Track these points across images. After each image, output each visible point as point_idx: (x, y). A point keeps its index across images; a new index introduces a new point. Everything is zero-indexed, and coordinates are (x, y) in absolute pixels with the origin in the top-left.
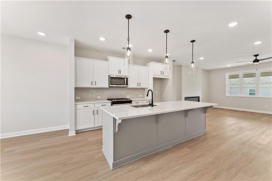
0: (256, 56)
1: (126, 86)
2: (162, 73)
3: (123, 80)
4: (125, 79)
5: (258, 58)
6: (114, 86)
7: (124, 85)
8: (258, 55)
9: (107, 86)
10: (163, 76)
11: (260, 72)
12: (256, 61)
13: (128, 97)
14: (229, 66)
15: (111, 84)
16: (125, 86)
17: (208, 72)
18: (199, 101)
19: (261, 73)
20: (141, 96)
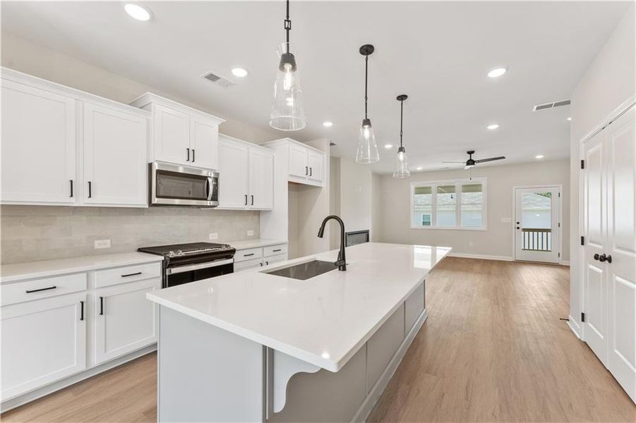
0: (471, 153)
1: (212, 203)
2: (309, 171)
3: (200, 185)
4: (210, 180)
5: (474, 157)
6: (177, 202)
7: (206, 199)
8: (473, 152)
9: (144, 203)
10: (310, 179)
11: (462, 184)
12: (471, 162)
13: (213, 238)
14: (419, 169)
15: (157, 197)
16: (208, 203)
17: (381, 178)
18: (368, 241)
19: (463, 186)
20: (250, 233)
